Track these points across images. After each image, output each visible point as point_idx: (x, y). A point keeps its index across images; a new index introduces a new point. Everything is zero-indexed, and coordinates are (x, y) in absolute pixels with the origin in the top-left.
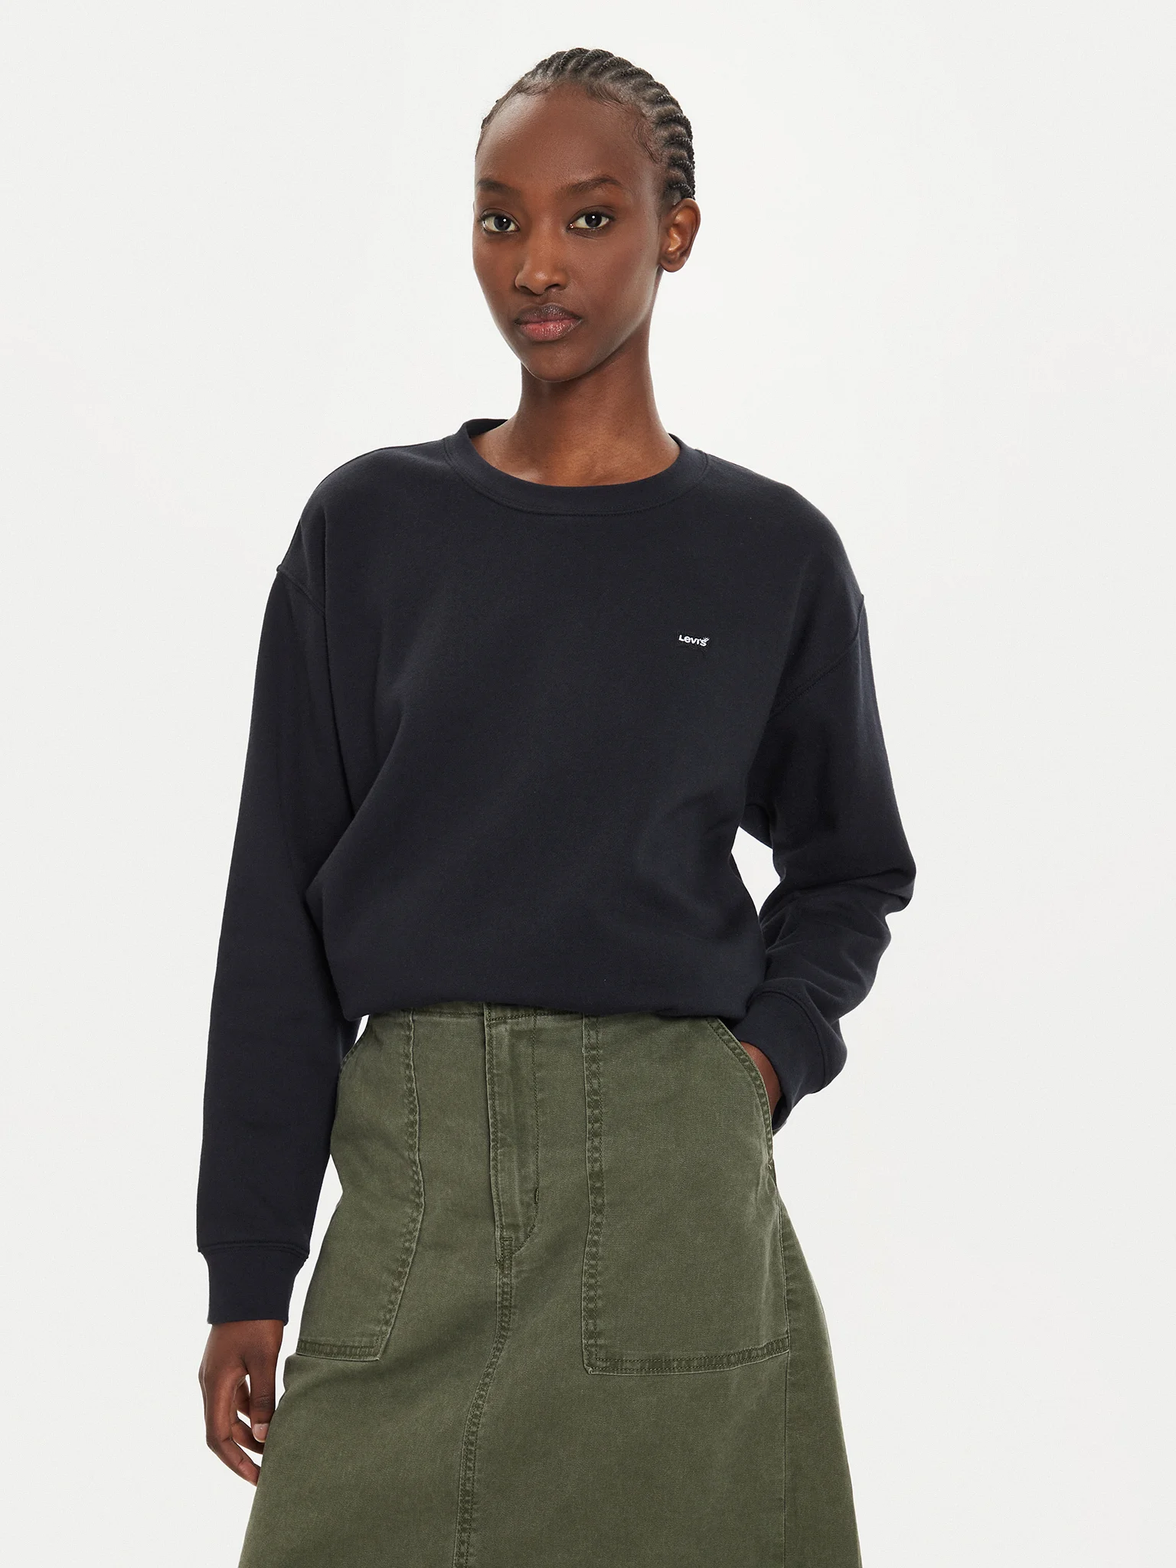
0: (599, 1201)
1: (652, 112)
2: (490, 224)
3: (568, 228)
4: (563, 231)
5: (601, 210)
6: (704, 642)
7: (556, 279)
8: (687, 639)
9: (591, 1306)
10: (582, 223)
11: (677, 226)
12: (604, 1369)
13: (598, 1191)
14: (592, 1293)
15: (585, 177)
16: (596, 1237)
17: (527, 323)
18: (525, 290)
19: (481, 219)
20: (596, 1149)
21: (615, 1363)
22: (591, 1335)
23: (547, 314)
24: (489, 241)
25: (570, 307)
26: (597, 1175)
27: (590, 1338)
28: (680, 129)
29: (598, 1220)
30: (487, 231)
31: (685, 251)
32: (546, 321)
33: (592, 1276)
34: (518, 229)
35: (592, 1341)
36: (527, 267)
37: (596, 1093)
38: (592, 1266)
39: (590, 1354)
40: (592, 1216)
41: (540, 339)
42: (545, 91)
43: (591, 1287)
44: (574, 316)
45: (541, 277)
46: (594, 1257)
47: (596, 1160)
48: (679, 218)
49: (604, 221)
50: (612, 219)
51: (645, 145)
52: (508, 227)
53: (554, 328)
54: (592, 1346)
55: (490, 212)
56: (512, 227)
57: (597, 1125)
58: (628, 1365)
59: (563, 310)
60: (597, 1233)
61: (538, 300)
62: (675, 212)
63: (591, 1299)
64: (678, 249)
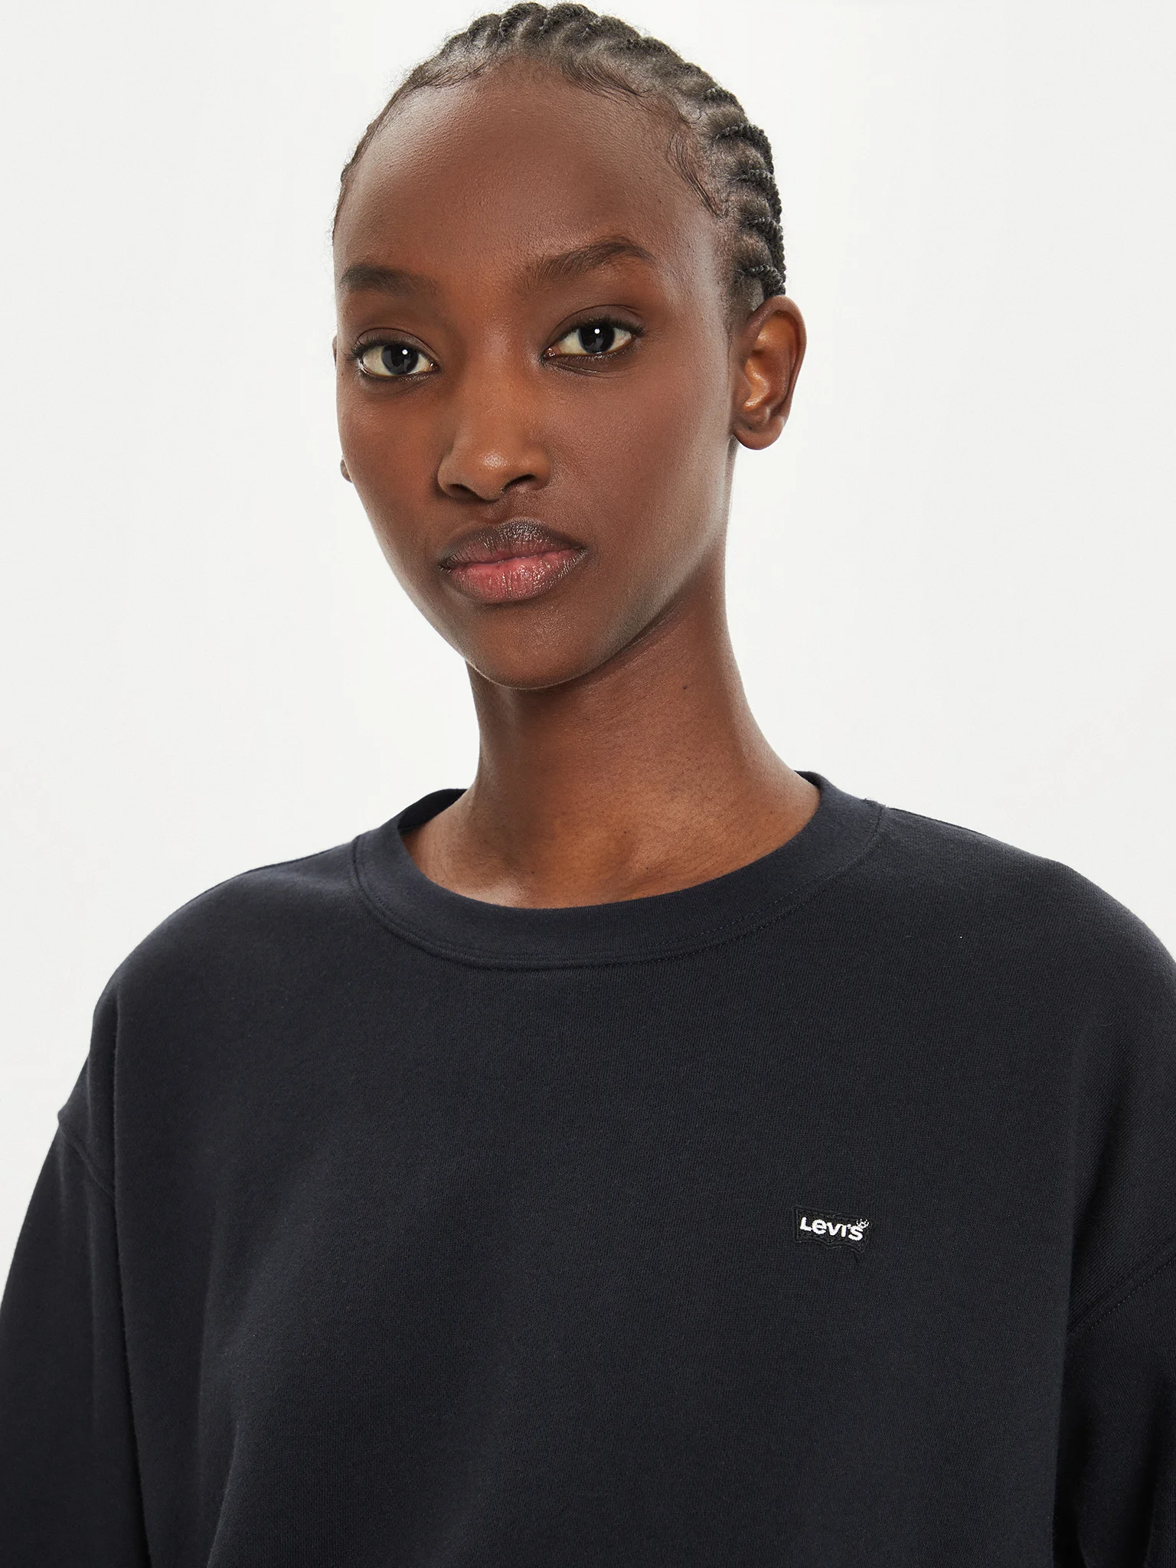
1: (699, 116)
2: (375, 363)
3: (545, 358)
4: (534, 361)
5: (615, 315)
6: (856, 1232)
7: (528, 463)
8: (819, 1227)
10: (572, 344)
11: (759, 354)
15: (574, 242)
17: (466, 565)
18: (462, 494)
19: (351, 355)
23: (509, 544)
24: (371, 398)
25: (562, 526)
28: (754, 154)
30: (369, 376)
31: (780, 404)
32: (509, 557)
34: (437, 368)
36: (463, 442)
41: (497, 597)
42: (476, 73)
44: (568, 543)
45: (494, 461)
48: (763, 337)
49: (621, 339)
50: (636, 332)
51: (692, 179)
52: (414, 363)
53: (527, 573)
55: (373, 336)
56: (422, 365)
59: (545, 532)
61: (489, 512)
62: (757, 324)
64: (766, 402)
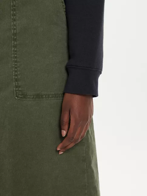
0: (16, 43)
9: (16, 77)
12: (21, 98)
13: (15, 40)
14: (16, 73)
16: (16, 55)
20: (15, 25)
21: (25, 96)
22: (16, 87)
26: (15, 34)
27: (17, 88)
29: (15, 50)
33: (16, 68)
35: (17, 89)
37: (14, 6)
38: (16, 65)
39: (16, 93)
40: (13, 49)
43: (16, 71)
46: (16, 62)
47: (15, 29)
54: (17, 90)
57: (15, 17)
58: (29, 96)
60: (16, 54)
63: (16, 75)
